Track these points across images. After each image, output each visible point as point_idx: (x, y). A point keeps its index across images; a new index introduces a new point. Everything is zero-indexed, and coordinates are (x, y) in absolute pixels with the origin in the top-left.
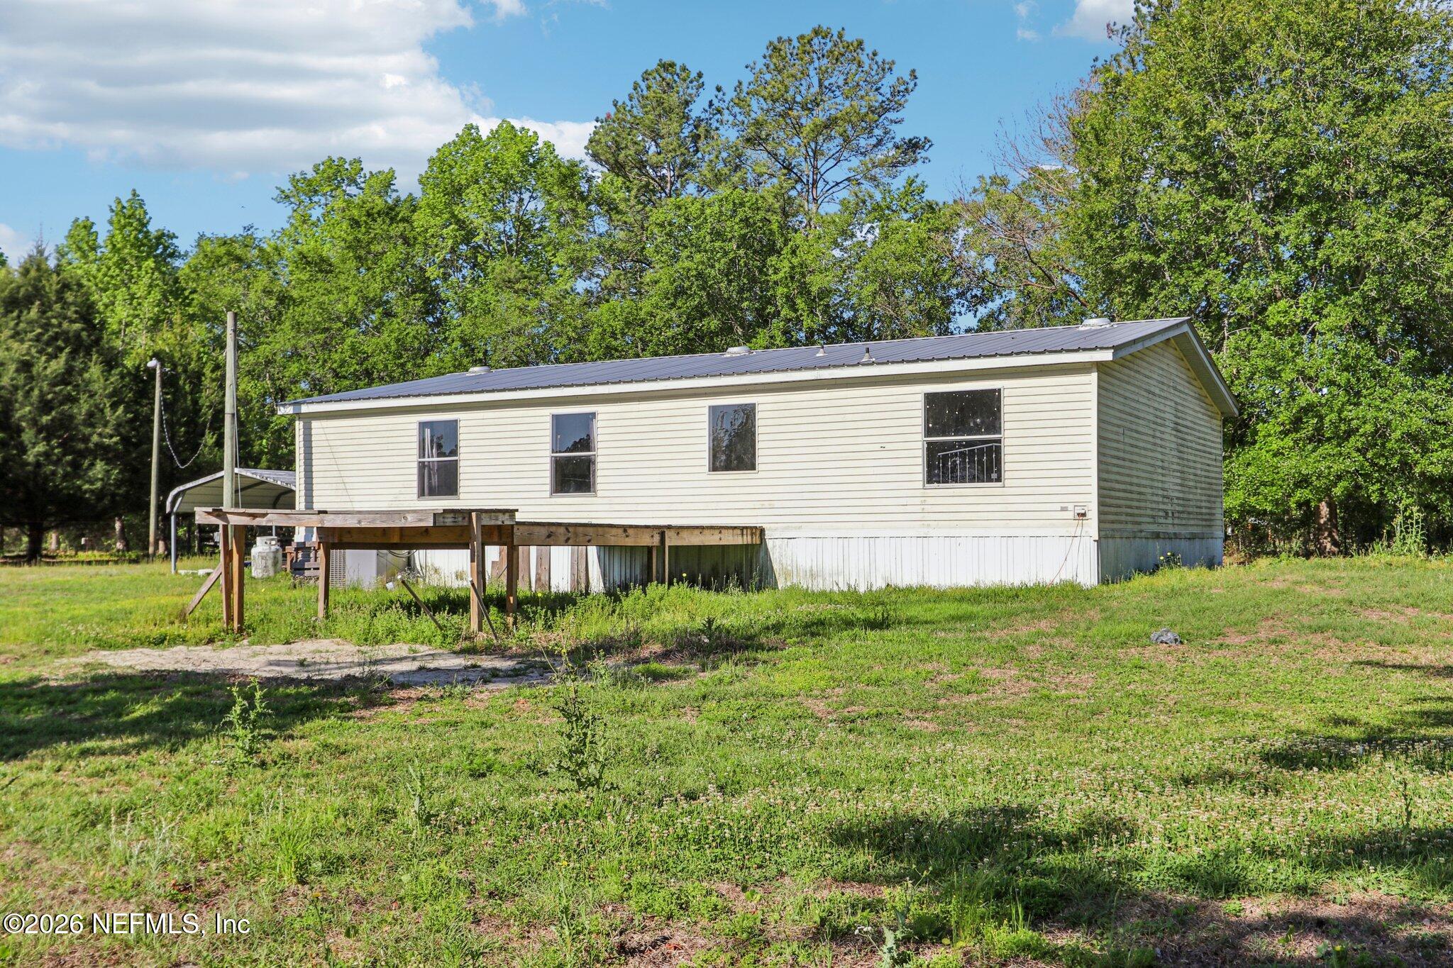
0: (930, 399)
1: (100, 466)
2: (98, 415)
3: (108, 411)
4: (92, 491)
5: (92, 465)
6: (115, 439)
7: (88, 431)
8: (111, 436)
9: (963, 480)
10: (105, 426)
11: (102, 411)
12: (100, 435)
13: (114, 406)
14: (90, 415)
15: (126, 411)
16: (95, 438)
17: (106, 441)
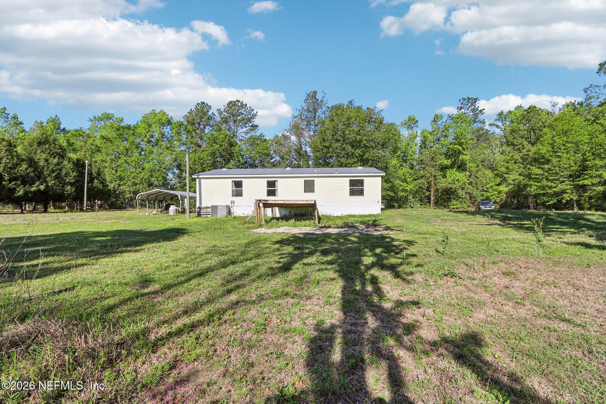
0: (350, 180)
1: (69, 187)
2: (69, 174)
3: (71, 173)
4: (67, 194)
5: (67, 187)
6: (73, 180)
7: (65, 178)
8: (72, 180)
9: (357, 195)
10: (70, 177)
11: (69, 173)
12: (69, 180)
13: (73, 172)
14: (66, 174)
15: (76, 173)
16: (68, 180)
17: (71, 181)
